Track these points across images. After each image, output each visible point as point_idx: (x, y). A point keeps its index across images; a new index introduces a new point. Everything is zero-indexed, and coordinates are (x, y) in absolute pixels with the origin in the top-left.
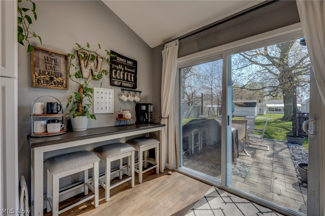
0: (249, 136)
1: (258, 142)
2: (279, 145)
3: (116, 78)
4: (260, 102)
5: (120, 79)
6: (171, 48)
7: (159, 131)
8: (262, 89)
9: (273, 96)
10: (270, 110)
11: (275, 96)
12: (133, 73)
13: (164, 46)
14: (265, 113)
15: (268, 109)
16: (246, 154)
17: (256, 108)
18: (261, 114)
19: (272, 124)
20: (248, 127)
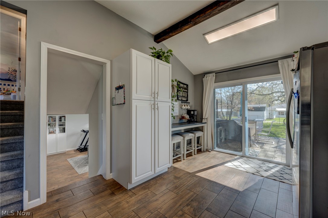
0: (258, 134)
1: (266, 139)
2: (283, 141)
3: (180, 96)
4: (269, 106)
5: (181, 96)
6: (210, 78)
7: (202, 126)
8: (272, 93)
9: (281, 101)
10: (279, 114)
11: (283, 101)
12: (186, 92)
13: (204, 76)
14: (275, 117)
15: (278, 113)
16: (256, 146)
17: (265, 112)
18: (270, 118)
19: (280, 127)
20: (257, 127)
